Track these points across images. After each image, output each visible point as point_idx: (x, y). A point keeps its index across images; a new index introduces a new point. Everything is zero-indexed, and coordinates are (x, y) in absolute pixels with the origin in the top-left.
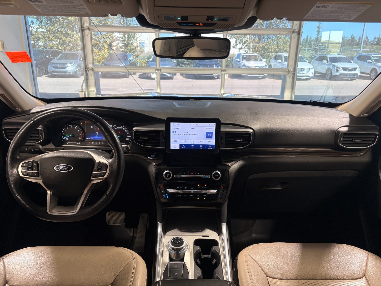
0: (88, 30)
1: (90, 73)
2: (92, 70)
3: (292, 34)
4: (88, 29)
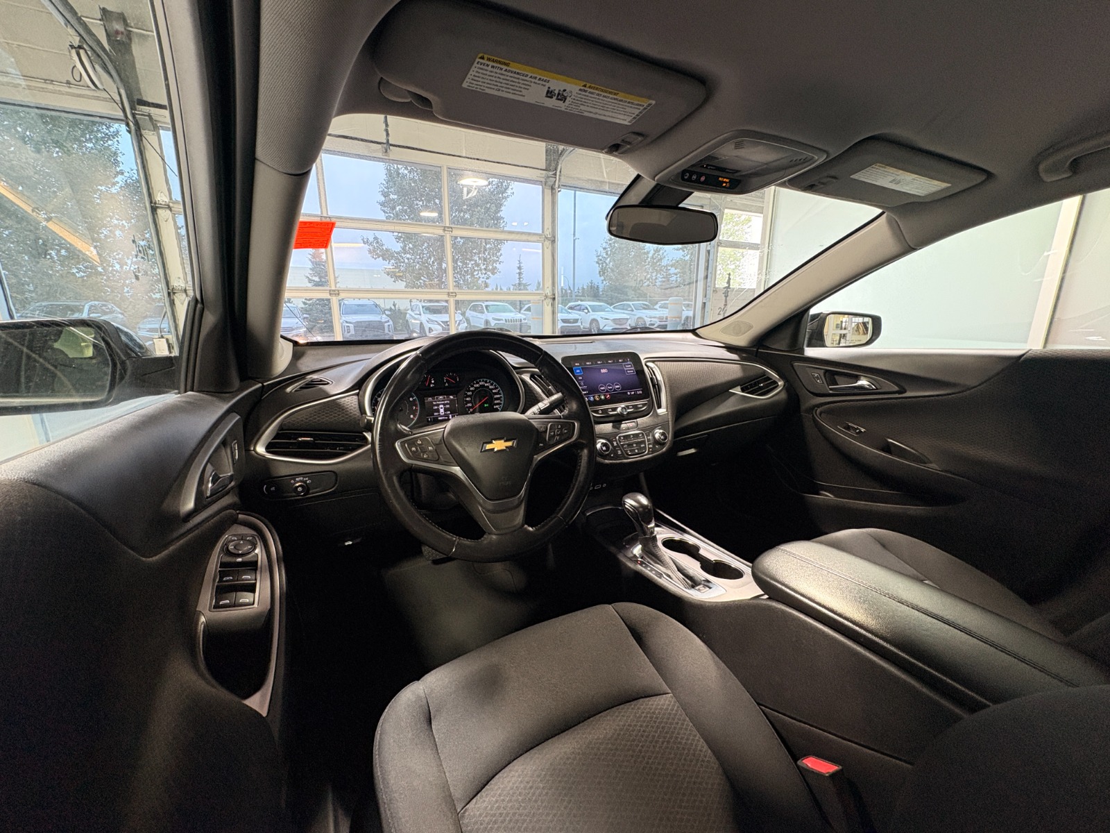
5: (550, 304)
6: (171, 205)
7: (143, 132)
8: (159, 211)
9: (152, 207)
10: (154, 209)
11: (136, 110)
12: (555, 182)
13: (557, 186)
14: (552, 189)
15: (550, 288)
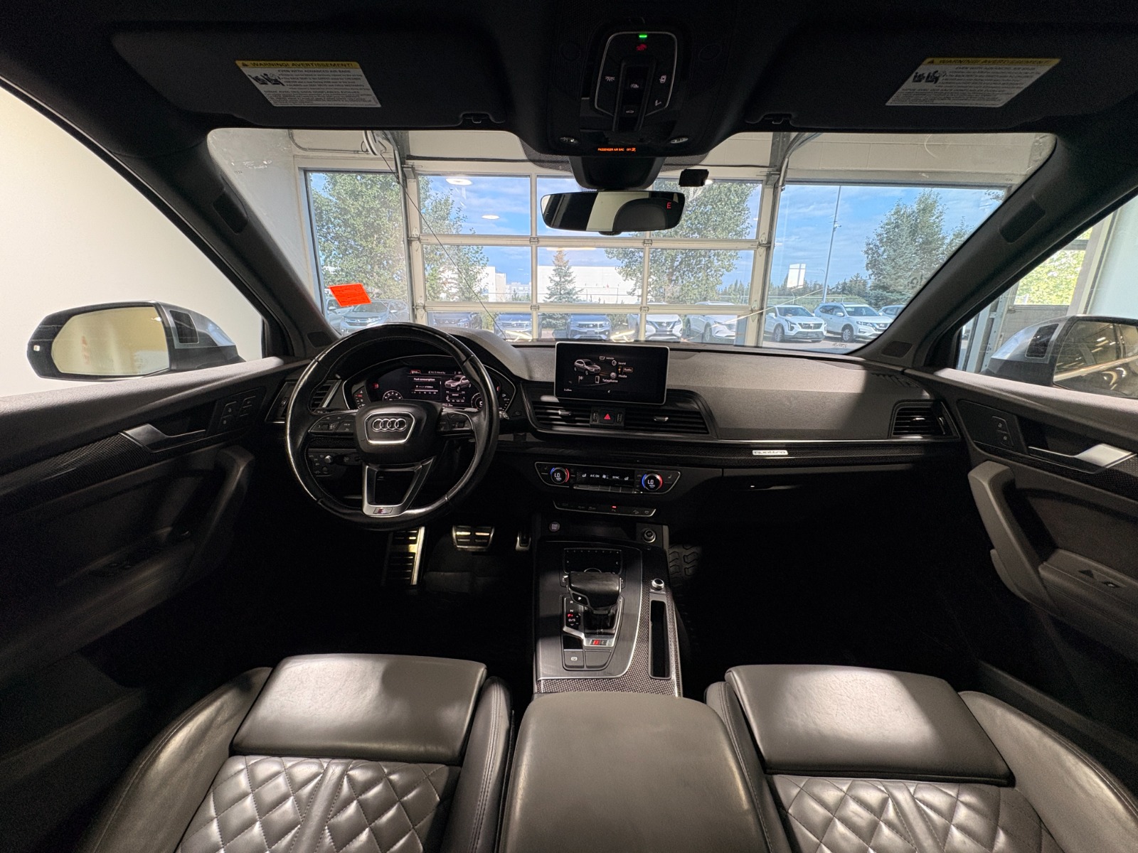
0: (418, 242)
1: (420, 312)
2: (424, 308)
3: (758, 248)
4: (419, 239)
5: (756, 320)
6: (421, 237)
7: (408, 180)
8: (413, 243)
9: (408, 240)
10: (409, 242)
11: (405, 164)
12: (779, 179)
13: (780, 183)
14: (775, 188)
15: (759, 302)
